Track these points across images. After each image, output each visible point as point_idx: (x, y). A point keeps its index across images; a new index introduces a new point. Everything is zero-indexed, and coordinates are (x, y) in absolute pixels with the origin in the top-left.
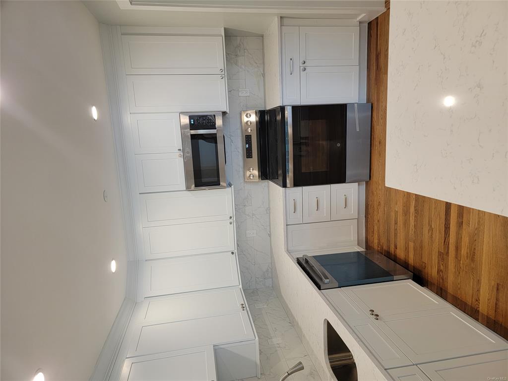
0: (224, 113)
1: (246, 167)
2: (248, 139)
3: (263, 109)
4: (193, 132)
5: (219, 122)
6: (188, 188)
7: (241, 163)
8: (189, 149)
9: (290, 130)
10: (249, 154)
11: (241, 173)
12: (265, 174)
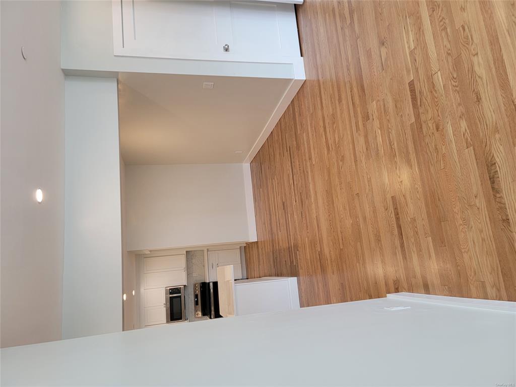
0: (185, 286)
1: (196, 311)
2: (196, 296)
3: (204, 281)
4: (171, 296)
5: (182, 291)
6: (167, 322)
7: (194, 308)
8: (169, 304)
9: (212, 291)
10: (197, 303)
11: (194, 313)
12: (204, 314)
